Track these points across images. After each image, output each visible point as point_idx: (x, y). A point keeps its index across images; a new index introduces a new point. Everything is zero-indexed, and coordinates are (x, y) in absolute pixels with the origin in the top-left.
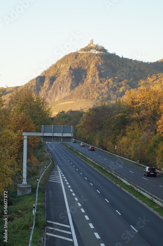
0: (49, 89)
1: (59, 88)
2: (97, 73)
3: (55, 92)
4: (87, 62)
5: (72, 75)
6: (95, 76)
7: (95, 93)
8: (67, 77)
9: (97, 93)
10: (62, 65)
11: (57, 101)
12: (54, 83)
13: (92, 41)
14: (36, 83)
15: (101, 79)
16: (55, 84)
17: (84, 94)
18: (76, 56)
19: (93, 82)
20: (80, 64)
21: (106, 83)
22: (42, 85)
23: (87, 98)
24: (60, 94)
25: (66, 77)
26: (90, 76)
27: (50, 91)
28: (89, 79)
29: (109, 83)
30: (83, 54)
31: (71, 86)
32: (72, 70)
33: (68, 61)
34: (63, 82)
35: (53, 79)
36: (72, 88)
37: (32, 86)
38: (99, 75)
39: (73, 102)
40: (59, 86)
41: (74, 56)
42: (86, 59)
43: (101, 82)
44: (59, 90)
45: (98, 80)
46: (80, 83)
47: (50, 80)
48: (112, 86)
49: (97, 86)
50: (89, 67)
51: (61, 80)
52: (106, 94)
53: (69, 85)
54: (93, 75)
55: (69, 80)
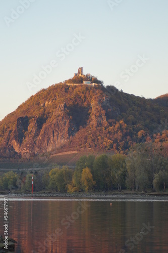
0: (37, 135)
1: (52, 133)
2: (103, 112)
3: (46, 139)
4: (85, 97)
5: (69, 114)
6: (100, 116)
7: (106, 139)
8: (63, 118)
9: (108, 139)
10: (46, 103)
11: (50, 152)
12: (44, 126)
13: (81, 70)
14: (17, 126)
15: (110, 121)
16: (46, 128)
17: (89, 141)
18: (66, 89)
19: (100, 124)
20: (76, 101)
21: (117, 125)
22: (26, 130)
23: (96, 146)
24: (54, 141)
25: (60, 118)
26: (93, 117)
27: (40, 137)
28: (93, 121)
29: (121, 125)
30: (76, 87)
31: (69, 129)
32: (68, 108)
33: (55, 96)
34: (57, 125)
35: (41, 121)
36: (71, 133)
37: (11, 131)
38: (106, 114)
39: (76, 152)
40: (51, 130)
41: (63, 89)
42: (83, 93)
43: (111, 124)
44: (52, 135)
45: (105, 122)
46: (81, 127)
47: (38, 122)
48: (127, 129)
49: (106, 129)
50: (89, 105)
51: (55, 121)
52: (121, 141)
53: (66, 129)
54: (97, 114)
55: (66, 122)
